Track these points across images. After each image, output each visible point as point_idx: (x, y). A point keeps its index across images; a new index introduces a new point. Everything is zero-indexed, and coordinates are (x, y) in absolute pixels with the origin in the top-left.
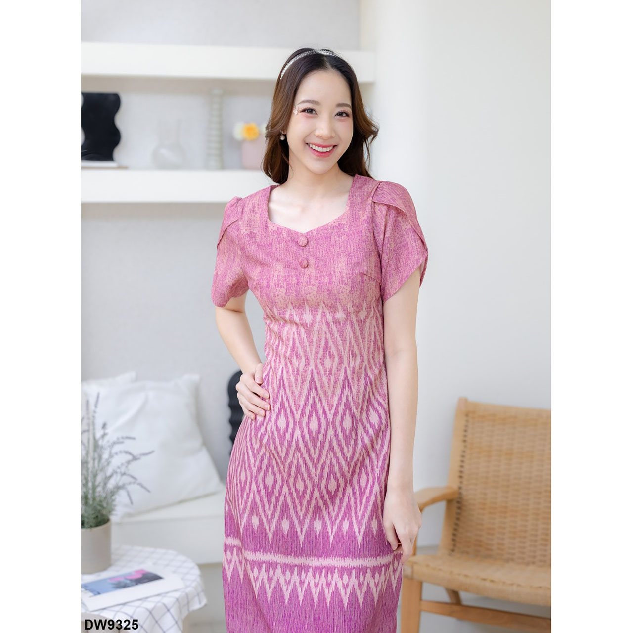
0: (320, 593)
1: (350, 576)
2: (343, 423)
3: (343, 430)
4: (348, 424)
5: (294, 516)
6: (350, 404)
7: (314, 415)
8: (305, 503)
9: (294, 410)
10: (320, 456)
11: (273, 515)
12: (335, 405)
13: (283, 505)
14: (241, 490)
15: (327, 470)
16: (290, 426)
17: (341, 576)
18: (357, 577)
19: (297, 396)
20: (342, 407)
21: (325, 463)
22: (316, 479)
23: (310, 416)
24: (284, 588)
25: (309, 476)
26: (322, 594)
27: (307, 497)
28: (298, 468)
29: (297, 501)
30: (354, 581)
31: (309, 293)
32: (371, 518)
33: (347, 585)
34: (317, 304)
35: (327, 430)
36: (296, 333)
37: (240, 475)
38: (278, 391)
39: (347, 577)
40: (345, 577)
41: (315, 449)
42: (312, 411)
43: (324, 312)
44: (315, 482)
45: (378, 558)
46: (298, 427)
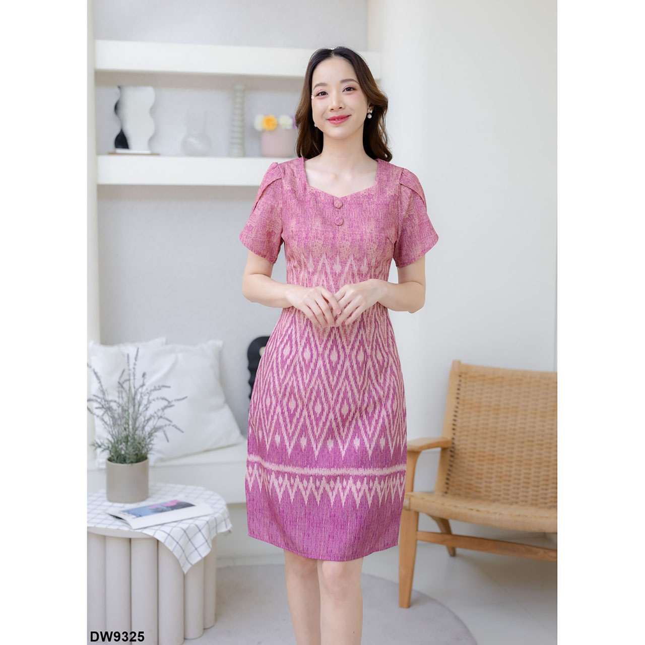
0: (336, 496)
1: (362, 483)
2: (358, 356)
3: (357, 363)
4: (361, 358)
5: (311, 435)
6: (363, 341)
7: (334, 348)
8: (321, 424)
9: (318, 343)
10: (337, 383)
11: (294, 433)
12: (352, 342)
13: (302, 426)
14: (267, 414)
15: (341, 395)
16: (314, 357)
17: (355, 483)
18: (368, 483)
19: (321, 333)
20: (357, 343)
21: (341, 389)
22: (332, 403)
23: (331, 349)
24: (303, 493)
25: (327, 400)
26: (338, 496)
27: (323, 418)
28: (318, 392)
29: (314, 423)
30: (365, 486)
31: (343, 247)
32: (379, 437)
33: (360, 490)
34: (347, 257)
35: (345, 361)
36: (325, 281)
37: (265, 401)
38: (305, 329)
39: (360, 483)
40: (359, 483)
41: (333, 377)
42: (333, 345)
43: (352, 265)
44: (331, 405)
45: (384, 469)
46: (320, 358)
